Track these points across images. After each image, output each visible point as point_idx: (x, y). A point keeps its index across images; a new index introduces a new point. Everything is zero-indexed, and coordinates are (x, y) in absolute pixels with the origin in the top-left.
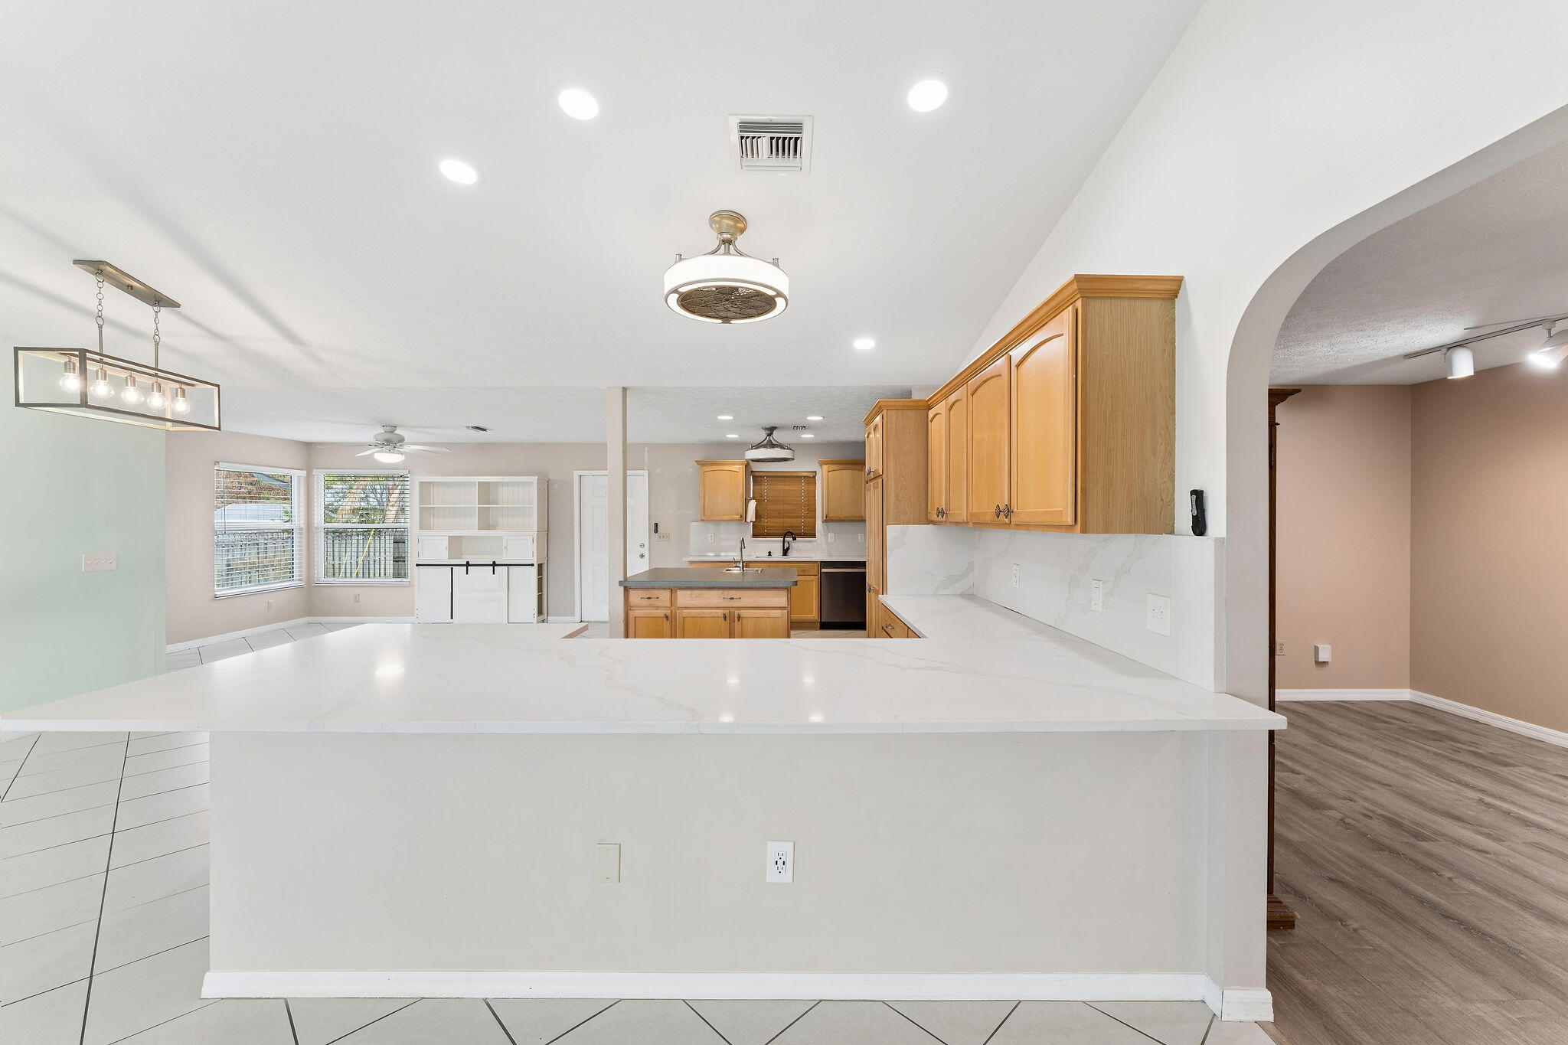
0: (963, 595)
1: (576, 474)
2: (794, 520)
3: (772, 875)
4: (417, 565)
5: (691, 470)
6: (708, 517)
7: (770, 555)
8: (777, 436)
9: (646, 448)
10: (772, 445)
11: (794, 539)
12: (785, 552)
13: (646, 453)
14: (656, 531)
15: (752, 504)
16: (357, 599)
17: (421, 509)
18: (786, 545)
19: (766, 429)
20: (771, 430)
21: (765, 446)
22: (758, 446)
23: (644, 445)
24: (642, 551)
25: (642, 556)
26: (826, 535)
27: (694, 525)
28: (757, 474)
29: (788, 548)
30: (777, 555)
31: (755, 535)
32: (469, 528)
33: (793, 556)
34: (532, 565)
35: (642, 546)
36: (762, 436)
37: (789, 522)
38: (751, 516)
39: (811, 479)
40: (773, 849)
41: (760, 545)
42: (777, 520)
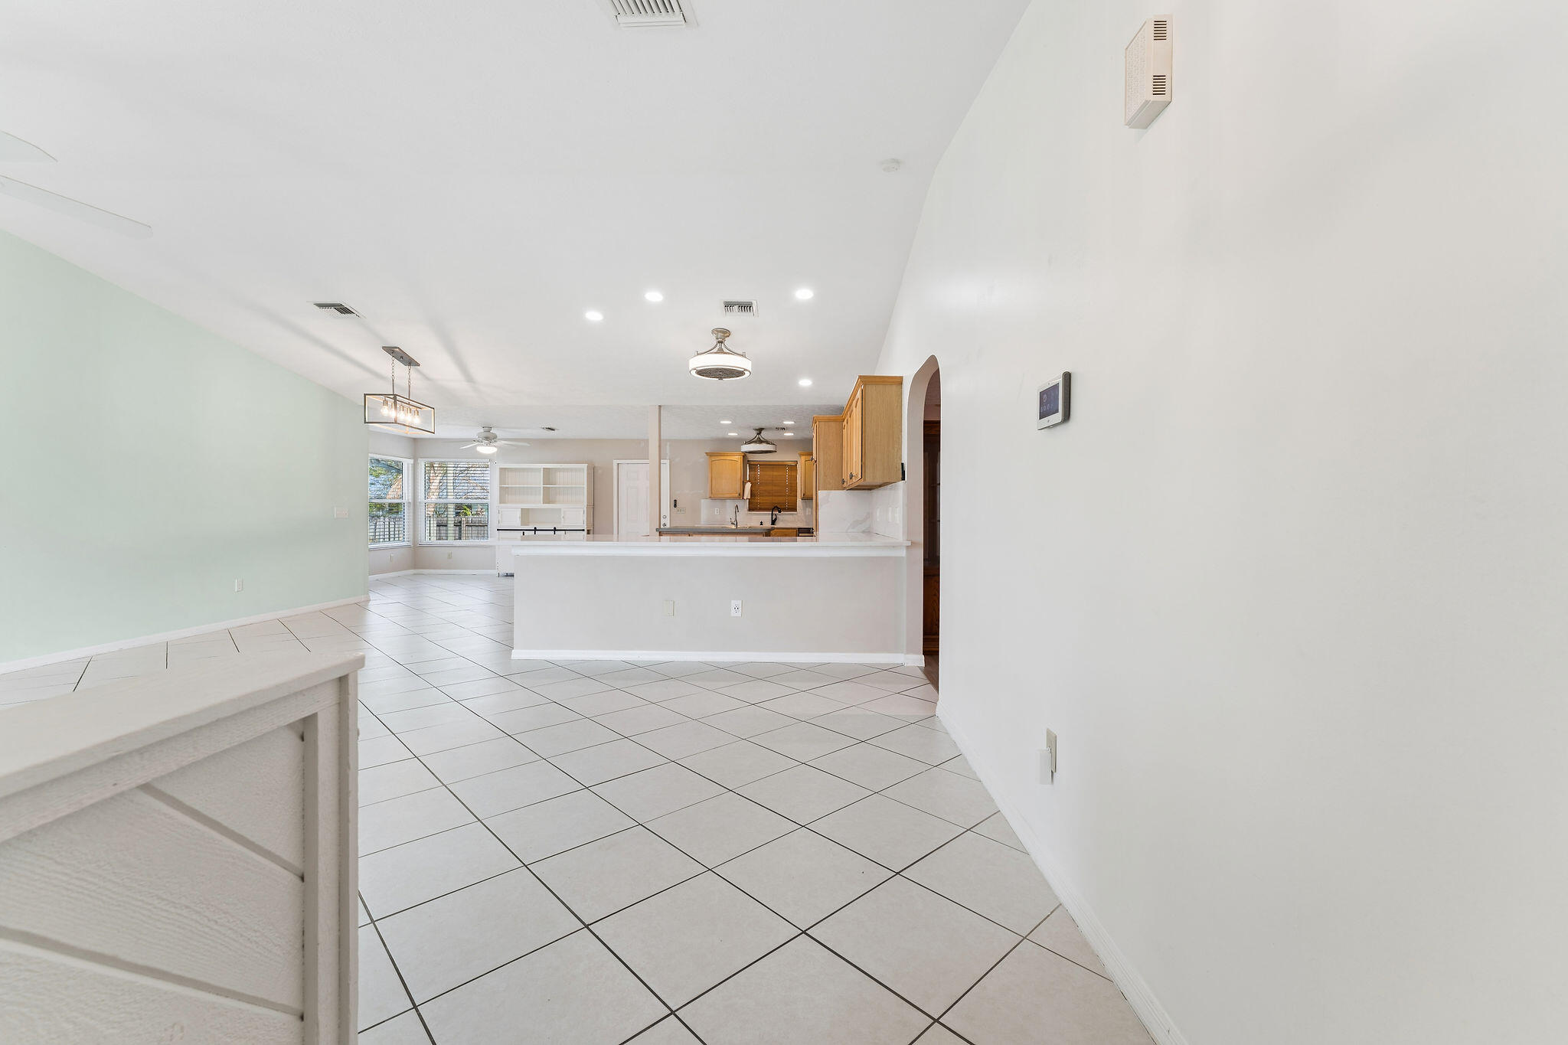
0: (863, 532)
1: (615, 462)
2: (781, 498)
3: (733, 613)
4: (497, 530)
5: (702, 459)
6: (715, 497)
7: (761, 524)
8: (764, 435)
9: (670, 443)
10: (760, 441)
11: (780, 512)
12: (773, 522)
13: (668, 447)
14: (675, 506)
15: (748, 486)
16: (450, 556)
17: (500, 487)
18: (774, 517)
19: (756, 429)
20: (760, 430)
21: (755, 442)
22: (750, 442)
23: (669, 441)
24: (665, 521)
25: (664, 525)
26: (804, 509)
27: (703, 501)
28: (752, 463)
29: (776, 519)
30: (768, 525)
31: (750, 509)
32: (536, 502)
33: (778, 525)
34: (583, 530)
35: (664, 517)
36: (753, 434)
37: (777, 500)
38: (747, 494)
39: (793, 468)
40: (734, 603)
41: (754, 517)
42: (767, 498)
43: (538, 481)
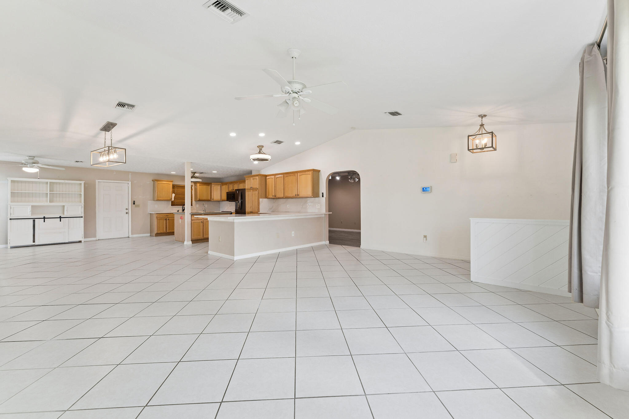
1: (97, 181)
4: (10, 219)
5: (148, 182)
6: (158, 199)
7: (178, 211)
9: (130, 173)
10: (195, 178)
14: (134, 204)
15: (174, 195)
17: (12, 193)
18: (184, 208)
19: (193, 173)
23: (129, 172)
24: (127, 211)
25: (127, 213)
26: (196, 205)
27: (150, 202)
29: (184, 209)
30: (181, 211)
31: (172, 205)
32: (44, 202)
34: (82, 217)
35: (127, 209)
38: (173, 199)
41: (174, 208)
42: (179, 200)
43: (46, 189)
